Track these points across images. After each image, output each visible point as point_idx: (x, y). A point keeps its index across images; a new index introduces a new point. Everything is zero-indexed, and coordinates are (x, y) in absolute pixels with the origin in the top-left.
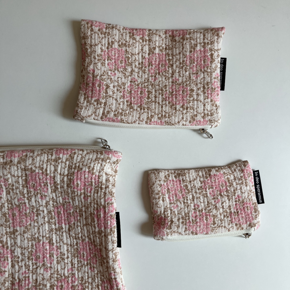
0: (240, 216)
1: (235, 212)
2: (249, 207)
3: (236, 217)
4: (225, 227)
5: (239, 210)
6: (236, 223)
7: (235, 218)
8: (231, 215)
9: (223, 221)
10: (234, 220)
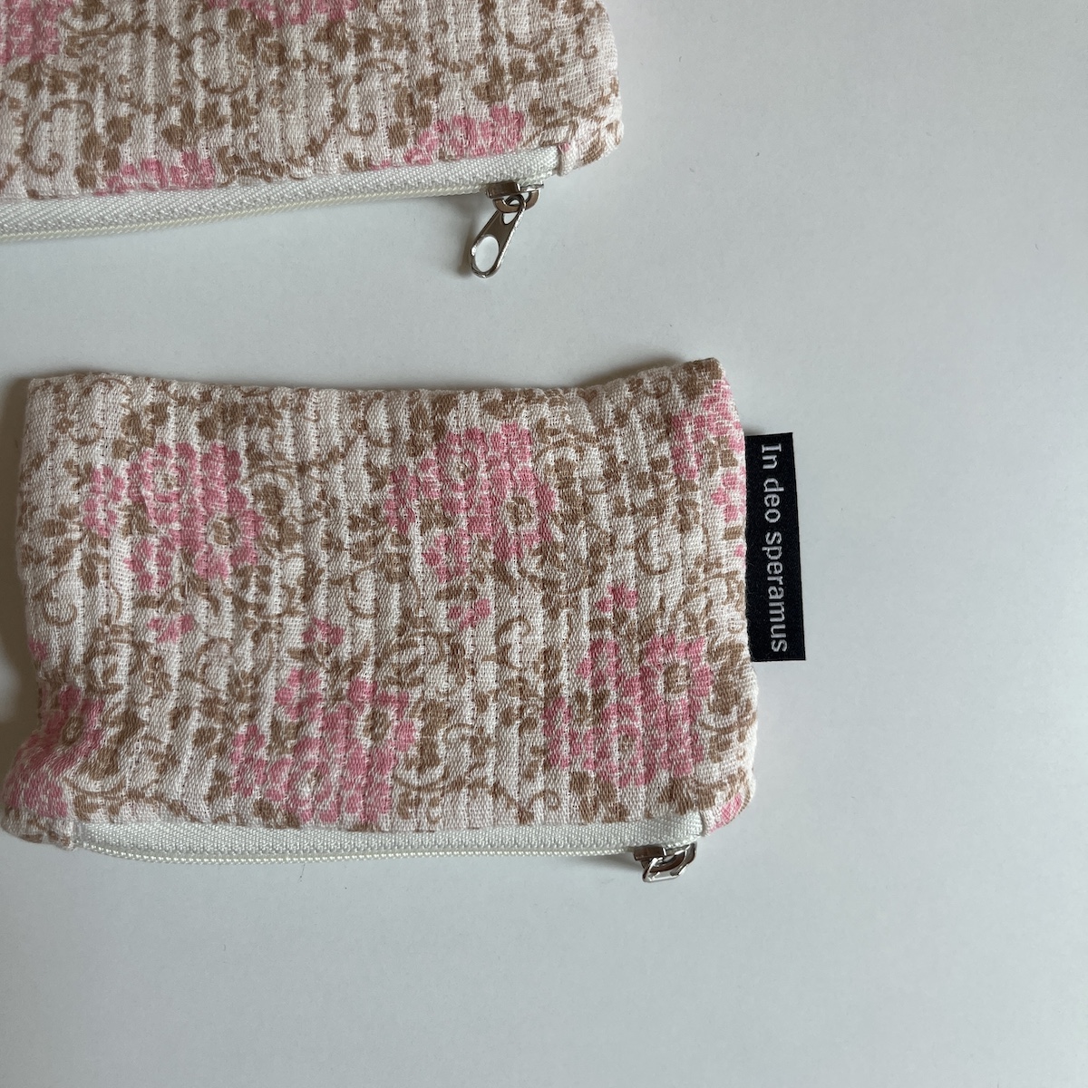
0: (614, 726)
1: (580, 697)
2: (681, 672)
3: (587, 727)
4: (497, 791)
5: (610, 685)
6: (578, 768)
7: (573, 736)
8: (549, 715)
9: (491, 753)
10: (565, 748)
